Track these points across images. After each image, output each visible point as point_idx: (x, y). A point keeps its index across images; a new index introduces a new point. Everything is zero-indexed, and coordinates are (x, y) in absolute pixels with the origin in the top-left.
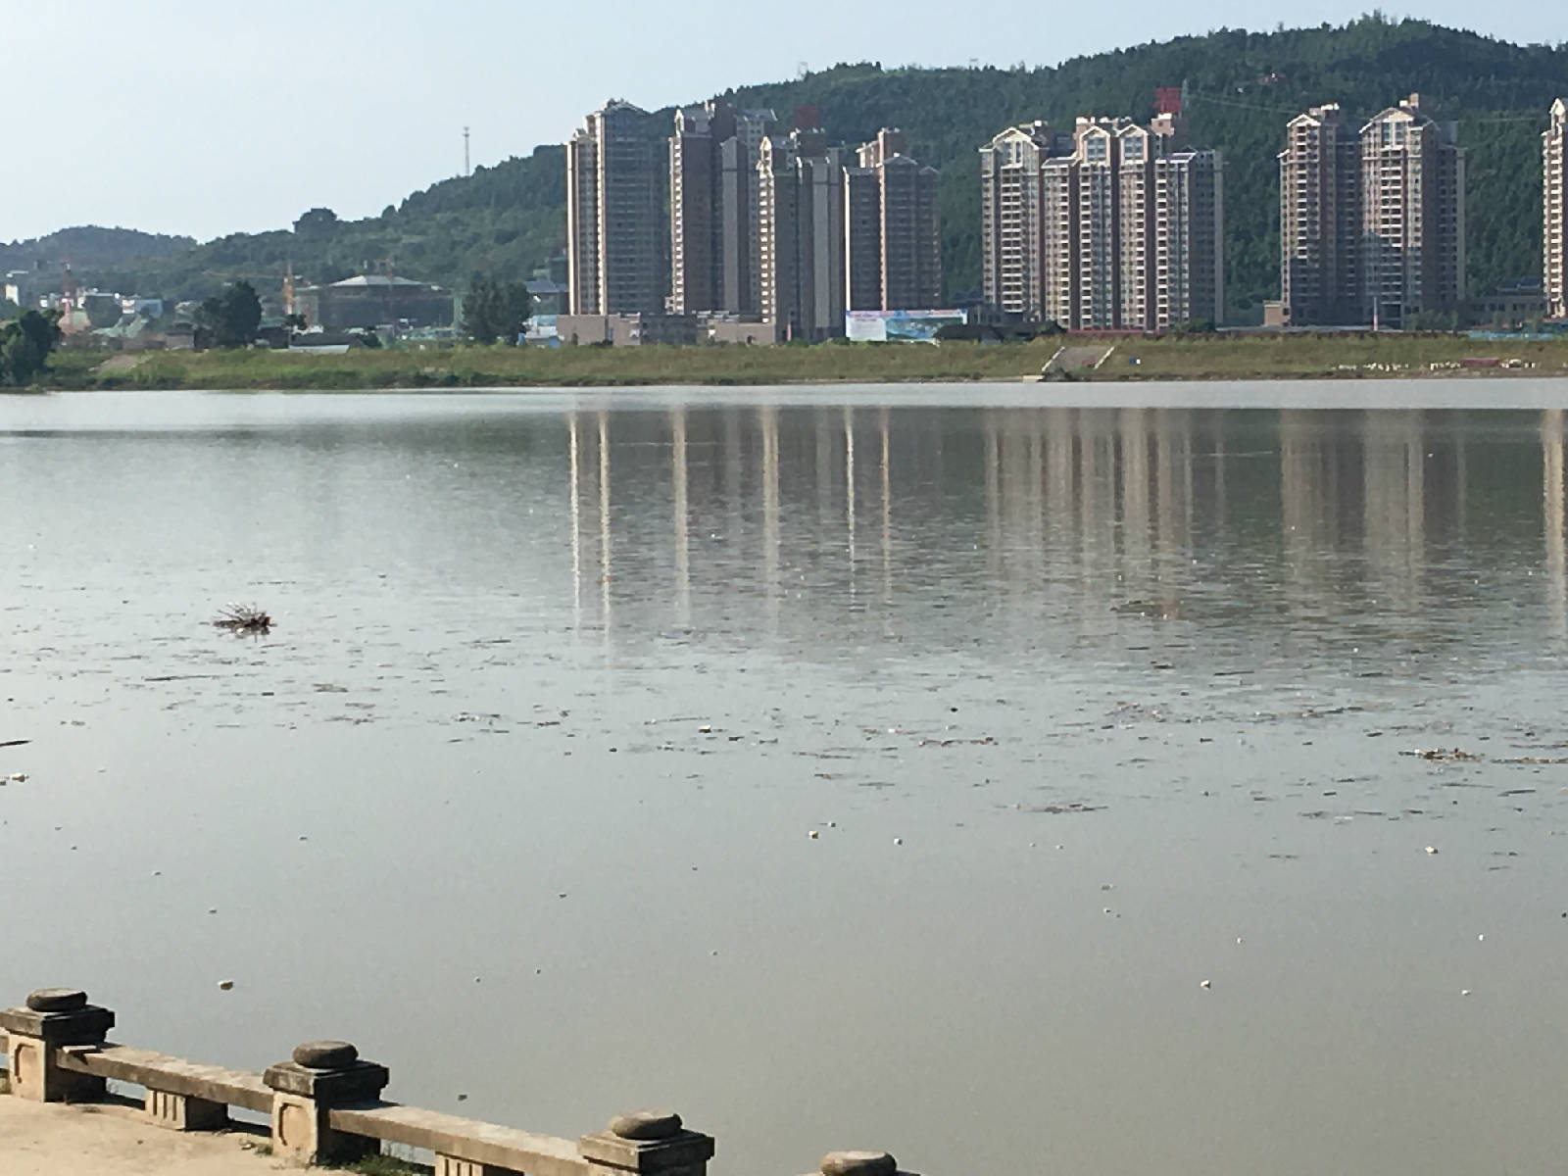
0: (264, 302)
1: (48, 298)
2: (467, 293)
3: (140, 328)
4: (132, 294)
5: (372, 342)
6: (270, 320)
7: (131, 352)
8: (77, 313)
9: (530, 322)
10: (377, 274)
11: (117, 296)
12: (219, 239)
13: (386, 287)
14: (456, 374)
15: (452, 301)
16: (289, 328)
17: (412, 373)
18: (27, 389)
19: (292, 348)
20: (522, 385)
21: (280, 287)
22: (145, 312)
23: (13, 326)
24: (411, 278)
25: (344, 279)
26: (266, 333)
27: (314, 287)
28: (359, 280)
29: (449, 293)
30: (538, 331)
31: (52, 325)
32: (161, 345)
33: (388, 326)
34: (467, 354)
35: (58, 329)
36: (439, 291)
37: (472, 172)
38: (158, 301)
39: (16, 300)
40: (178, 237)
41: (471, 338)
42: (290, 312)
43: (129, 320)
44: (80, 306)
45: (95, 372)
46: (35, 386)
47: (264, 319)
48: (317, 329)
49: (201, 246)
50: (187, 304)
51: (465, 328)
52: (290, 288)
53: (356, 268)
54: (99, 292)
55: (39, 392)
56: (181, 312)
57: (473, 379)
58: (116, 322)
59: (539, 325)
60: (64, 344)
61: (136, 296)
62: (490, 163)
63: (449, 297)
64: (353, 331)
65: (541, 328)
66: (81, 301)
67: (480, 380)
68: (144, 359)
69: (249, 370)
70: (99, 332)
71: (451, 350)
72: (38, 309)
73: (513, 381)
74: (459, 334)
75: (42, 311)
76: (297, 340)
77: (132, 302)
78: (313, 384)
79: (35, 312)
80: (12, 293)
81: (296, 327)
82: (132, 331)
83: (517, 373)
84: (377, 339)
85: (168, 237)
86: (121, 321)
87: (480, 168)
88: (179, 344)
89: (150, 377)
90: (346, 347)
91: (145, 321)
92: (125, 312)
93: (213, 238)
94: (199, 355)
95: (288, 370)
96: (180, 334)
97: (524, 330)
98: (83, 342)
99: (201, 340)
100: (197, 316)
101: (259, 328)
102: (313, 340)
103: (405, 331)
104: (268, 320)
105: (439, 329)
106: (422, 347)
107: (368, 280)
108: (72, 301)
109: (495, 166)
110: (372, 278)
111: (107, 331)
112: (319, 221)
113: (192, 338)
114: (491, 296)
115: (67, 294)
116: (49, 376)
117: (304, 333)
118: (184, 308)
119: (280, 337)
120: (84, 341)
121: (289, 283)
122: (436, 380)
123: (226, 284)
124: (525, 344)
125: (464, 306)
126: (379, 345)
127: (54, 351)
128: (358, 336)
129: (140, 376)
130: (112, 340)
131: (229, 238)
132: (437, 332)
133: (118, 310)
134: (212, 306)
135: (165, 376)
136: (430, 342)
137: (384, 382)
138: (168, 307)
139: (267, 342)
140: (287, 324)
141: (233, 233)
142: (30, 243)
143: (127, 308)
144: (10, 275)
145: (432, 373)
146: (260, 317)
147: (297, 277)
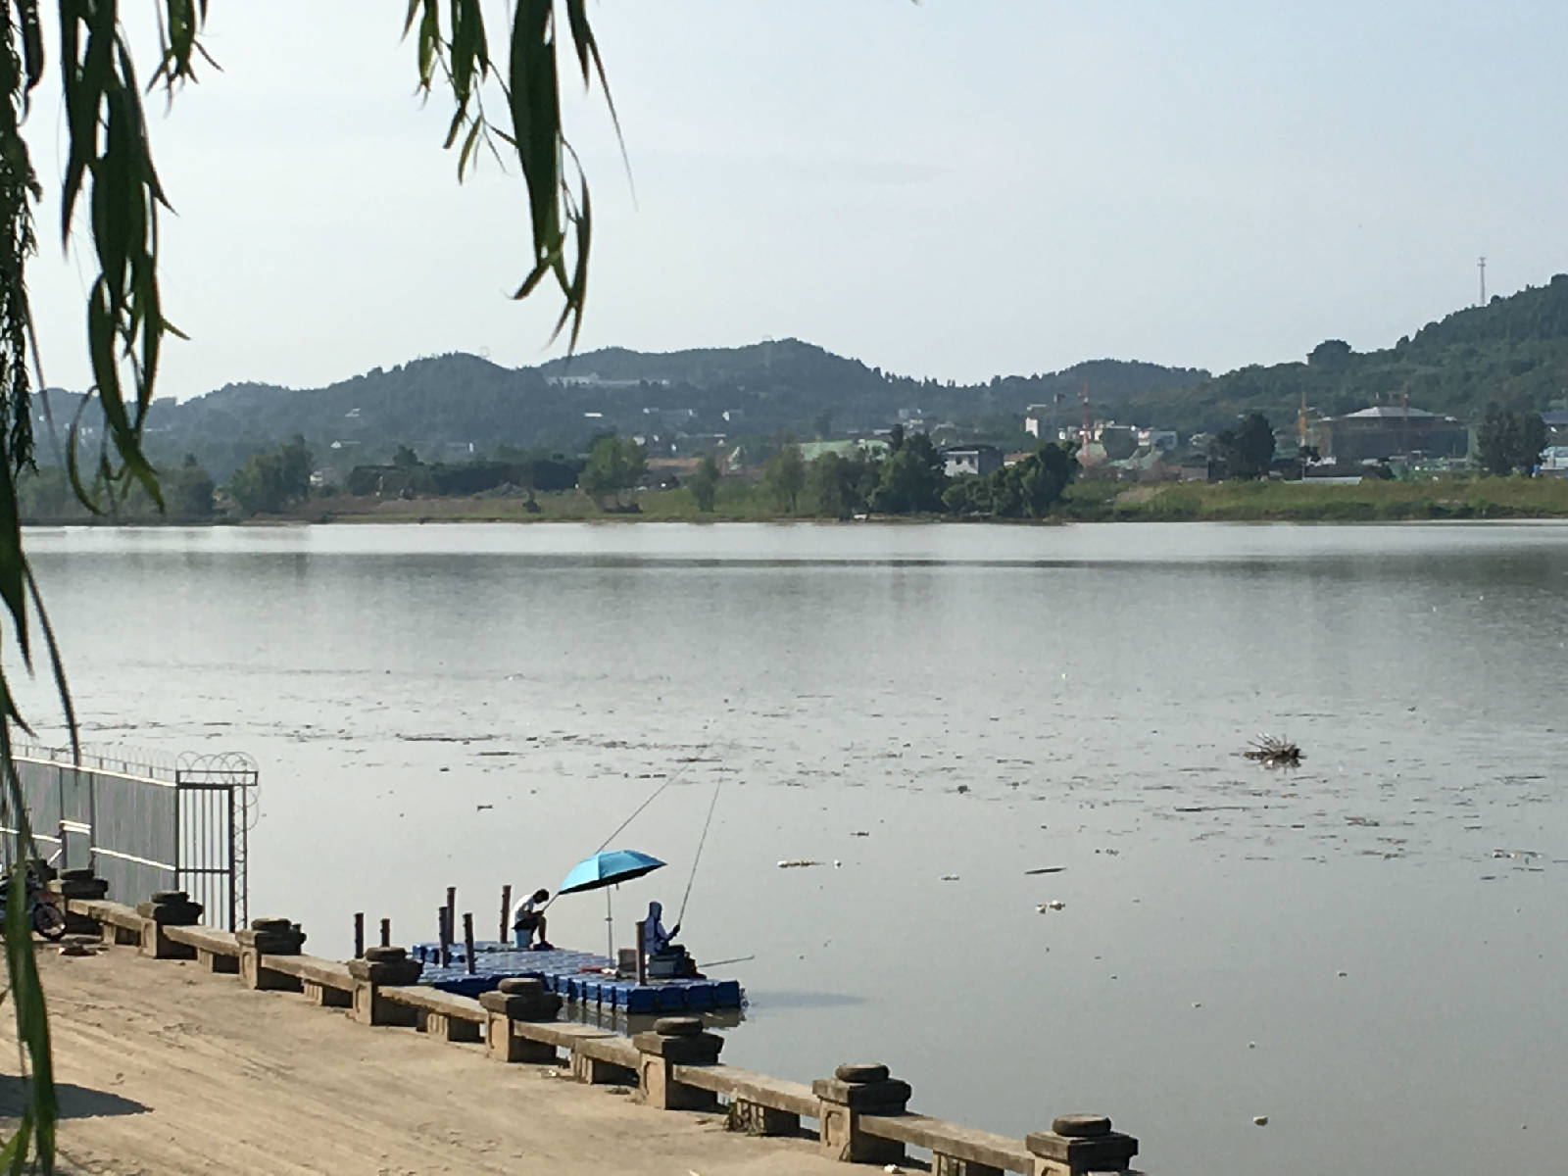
0: (1277, 433)
1: (1066, 431)
2: (1481, 424)
3: (1155, 459)
4: (1149, 426)
5: (1386, 474)
6: (1282, 451)
7: (1146, 484)
8: (1092, 445)
9: (1546, 452)
10: (1389, 405)
11: (1133, 428)
12: (1233, 371)
13: (1399, 419)
14: (1471, 505)
15: (1466, 433)
16: (1302, 459)
17: (1426, 504)
18: (1045, 520)
19: (1305, 480)
20: (1538, 517)
21: (1293, 419)
22: (1160, 444)
23: (1033, 458)
24: (1426, 410)
25: (1359, 410)
26: (1281, 464)
27: (1328, 419)
28: (1374, 412)
29: (1461, 424)
30: (1555, 462)
31: (1070, 457)
32: (1177, 477)
33: (1403, 458)
34: (1481, 486)
35: (1076, 460)
36: (1454, 422)
37: (1488, 302)
38: (1173, 433)
39: (1035, 433)
40: (1193, 370)
41: (1486, 469)
42: (1303, 443)
43: (1144, 452)
44: (1097, 438)
45: (1112, 503)
46: (1052, 517)
47: (1277, 450)
48: (1330, 461)
49: (1216, 379)
50: (1200, 436)
51: (1481, 459)
52: (1303, 419)
53: (1370, 399)
54: (1116, 423)
55: (1057, 523)
56: (1195, 443)
57: (1488, 511)
58: (1131, 454)
59: (1556, 455)
60: (1082, 476)
61: (1151, 428)
62: (1506, 293)
63: (1462, 428)
64: (1366, 462)
65: (1558, 459)
66: (1097, 434)
67: (1495, 512)
68: (1159, 490)
69: (1262, 501)
70: (1116, 463)
71: (1465, 481)
72: (1055, 441)
73: (1527, 513)
74: (1473, 466)
75: (1060, 444)
76: (1310, 472)
77: (1147, 434)
78: (1326, 516)
79: (1053, 444)
80: (1032, 426)
81: (1309, 459)
82: (1147, 463)
83: (1531, 504)
84: (1389, 471)
85: (1183, 369)
86: (1136, 453)
87: (1495, 298)
88: (1192, 476)
89: (1165, 509)
90: (1360, 478)
91: (1160, 453)
92: (1140, 444)
93: (1227, 371)
94: (1212, 486)
95: (1301, 501)
96: (1194, 466)
97: (1540, 461)
98: (1101, 473)
99: (1215, 472)
100: (1212, 450)
101: (1273, 459)
102: (1326, 472)
103: (1419, 461)
104: (1281, 452)
105: (1452, 460)
106: (1436, 478)
107: (1381, 412)
108: (1089, 433)
109: (1512, 295)
110: (1386, 409)
111: (1123, 462)
112: (1333, 353)
113: (1206, 471)
114: (1507, 426)
115: (1084, 427)
116: (1068, 506)
117: (1318, 464)
118: (1198, 440)
119: (1293, 469)
120: (1099, 472)
121: (1302, 415)
122: (1450, 511)
123: (1241, 416)
124: (1541, 475)
125: (1479, 438)
126: (1393, 477)
127: (1072, 483)
128: (1371, 468)
129: (1156, 508)
130: (1126, 472)
131: (1243, 370)
132: (1451, 464)
133: (1133, 443)
134: (1226, 438)
135: (1181, 507)
136: (1444, 473)
137: (1398, 513)
138: (1183, 440)
139: (1280, 474)
140: (1302, 456)
141: (1247, 365)
142: (1050, 376)
143: (1142, 440)
144: (1029, 409)
145: (1447, 504)
146: (1273, 449)
147: (1312, 409)
